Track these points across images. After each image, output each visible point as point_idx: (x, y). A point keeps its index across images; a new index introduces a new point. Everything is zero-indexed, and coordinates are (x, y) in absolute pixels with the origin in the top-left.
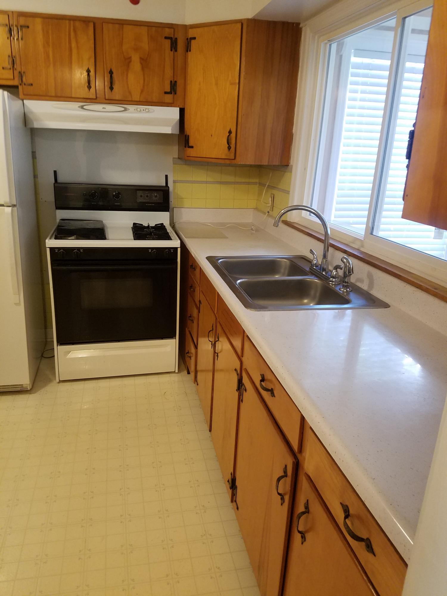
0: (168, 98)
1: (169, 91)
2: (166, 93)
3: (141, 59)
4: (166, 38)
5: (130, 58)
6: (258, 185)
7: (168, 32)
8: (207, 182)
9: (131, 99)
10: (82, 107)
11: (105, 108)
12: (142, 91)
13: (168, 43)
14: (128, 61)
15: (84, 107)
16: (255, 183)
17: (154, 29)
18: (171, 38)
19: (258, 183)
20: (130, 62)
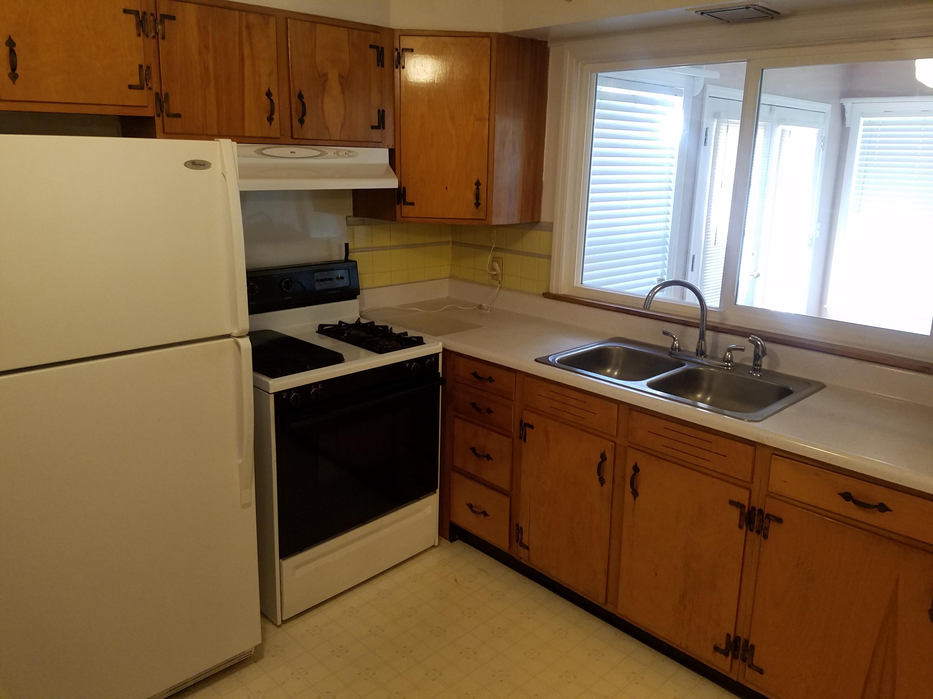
0: (376, 135)
1: (377, 125)
2: (373, 127)
3: (340, 76)
4: (371, 46)
5: (326, 75)
6: (451, 244)
7: (373, 38)
8: (391, 248)
9: (328, 138)
10: (260, 152)
11: (295, 153)
12: (343, 126)
13: (373, 53)
14: (323, 78)
15: (264, 152)
16: (447, 243)
17: (356, 32)
18: (377, 47)
19: (451, 242)
20: (326, 80)
